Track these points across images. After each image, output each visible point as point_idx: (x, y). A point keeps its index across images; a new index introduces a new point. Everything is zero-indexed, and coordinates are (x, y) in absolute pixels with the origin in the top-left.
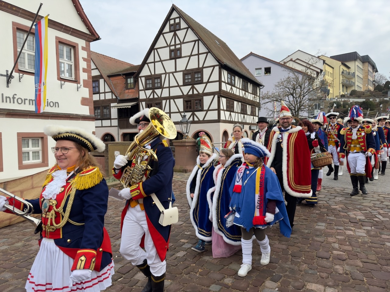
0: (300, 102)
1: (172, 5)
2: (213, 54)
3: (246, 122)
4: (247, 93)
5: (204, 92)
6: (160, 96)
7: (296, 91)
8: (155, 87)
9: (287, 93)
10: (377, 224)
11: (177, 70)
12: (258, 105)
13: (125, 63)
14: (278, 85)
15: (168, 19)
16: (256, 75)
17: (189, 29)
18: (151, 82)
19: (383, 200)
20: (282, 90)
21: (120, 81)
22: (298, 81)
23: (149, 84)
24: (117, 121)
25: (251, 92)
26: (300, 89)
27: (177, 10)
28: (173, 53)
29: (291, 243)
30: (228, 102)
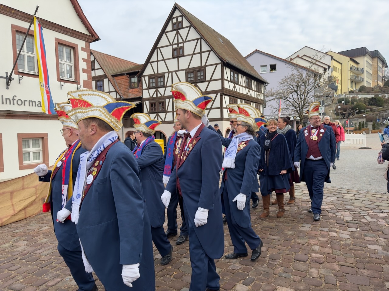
0: (304, 99)
1: (174, 4)
2: (216, 52)
4: (251, 91)
5: (207, 90)
6: (163, 95)
7: (300, 88)
8: (158, 86)
9: (291, 91)
10: (364, 225)
11: (180, 69)
12: (263, 103)
13: (130, 63)
14: (282, 83)
15: (170, 18)
16: (262, 72)
17: (192, 28)
18: (154, 81)
19: (375, 201)
20: (286, 87)
21: (124, 81)
22: (302, 78)
23: (153, 83)
25: (255, 90)
26: (304, 86)
27: (179, 8)
28: (175, 52)
29: (272, 245)
30: (231, 100)
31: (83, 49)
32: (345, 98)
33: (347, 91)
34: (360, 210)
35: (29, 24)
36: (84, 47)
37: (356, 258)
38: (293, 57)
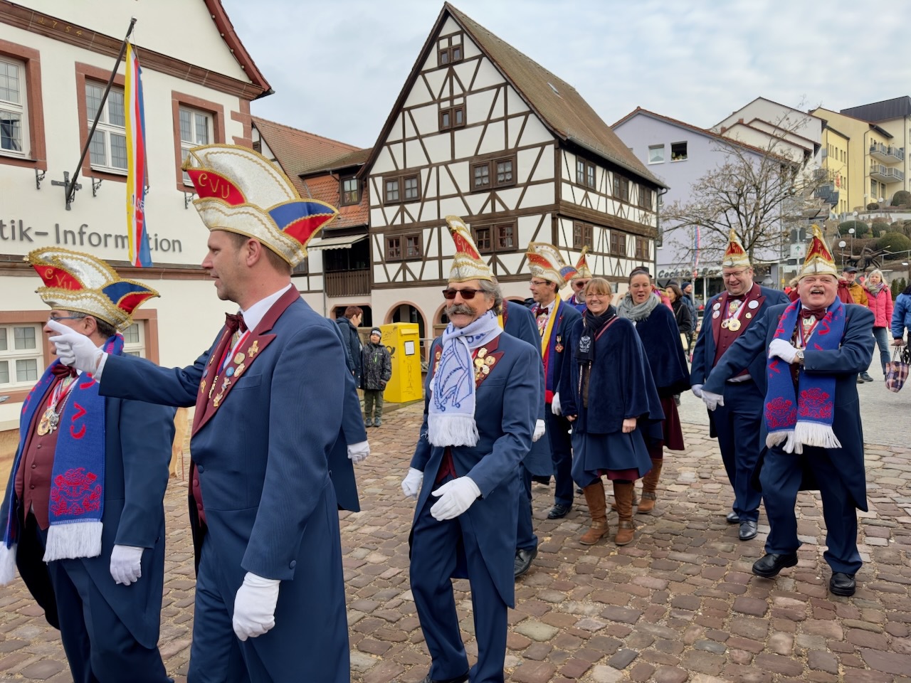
0: (756, 226)
1: (443, 5)
2: (541, 115)
3: (623, 277)
4: (625, 207)
5: (520, 207)
6: (416, 220)
7: (745, 200)
8: (405, 198)
9: (723, 205)
10: (906, 531)
11: (456, 157)
12: (656, 235)
13: (340, 145)
14: (702, 186)
15: (434, 37)
16: (652, 161)
17: (485, 60)
18: (396, 187)
20: (711, 197)
21: (327, 188)
22: (751, 175)
23: (393, 191)
24: (321, 278)
25: (636, 204)
26: (755, 195)
27: (455, 14)
28: (446, 118)
29: (678, 574)
30: (576, 229)
31: (235, 116)
32: (857, 222)
33: (863, 205)
34: (894, 495)
35: (114, 61)
36: (237, 110)
37: (886, 611)
38: (727, 125)
